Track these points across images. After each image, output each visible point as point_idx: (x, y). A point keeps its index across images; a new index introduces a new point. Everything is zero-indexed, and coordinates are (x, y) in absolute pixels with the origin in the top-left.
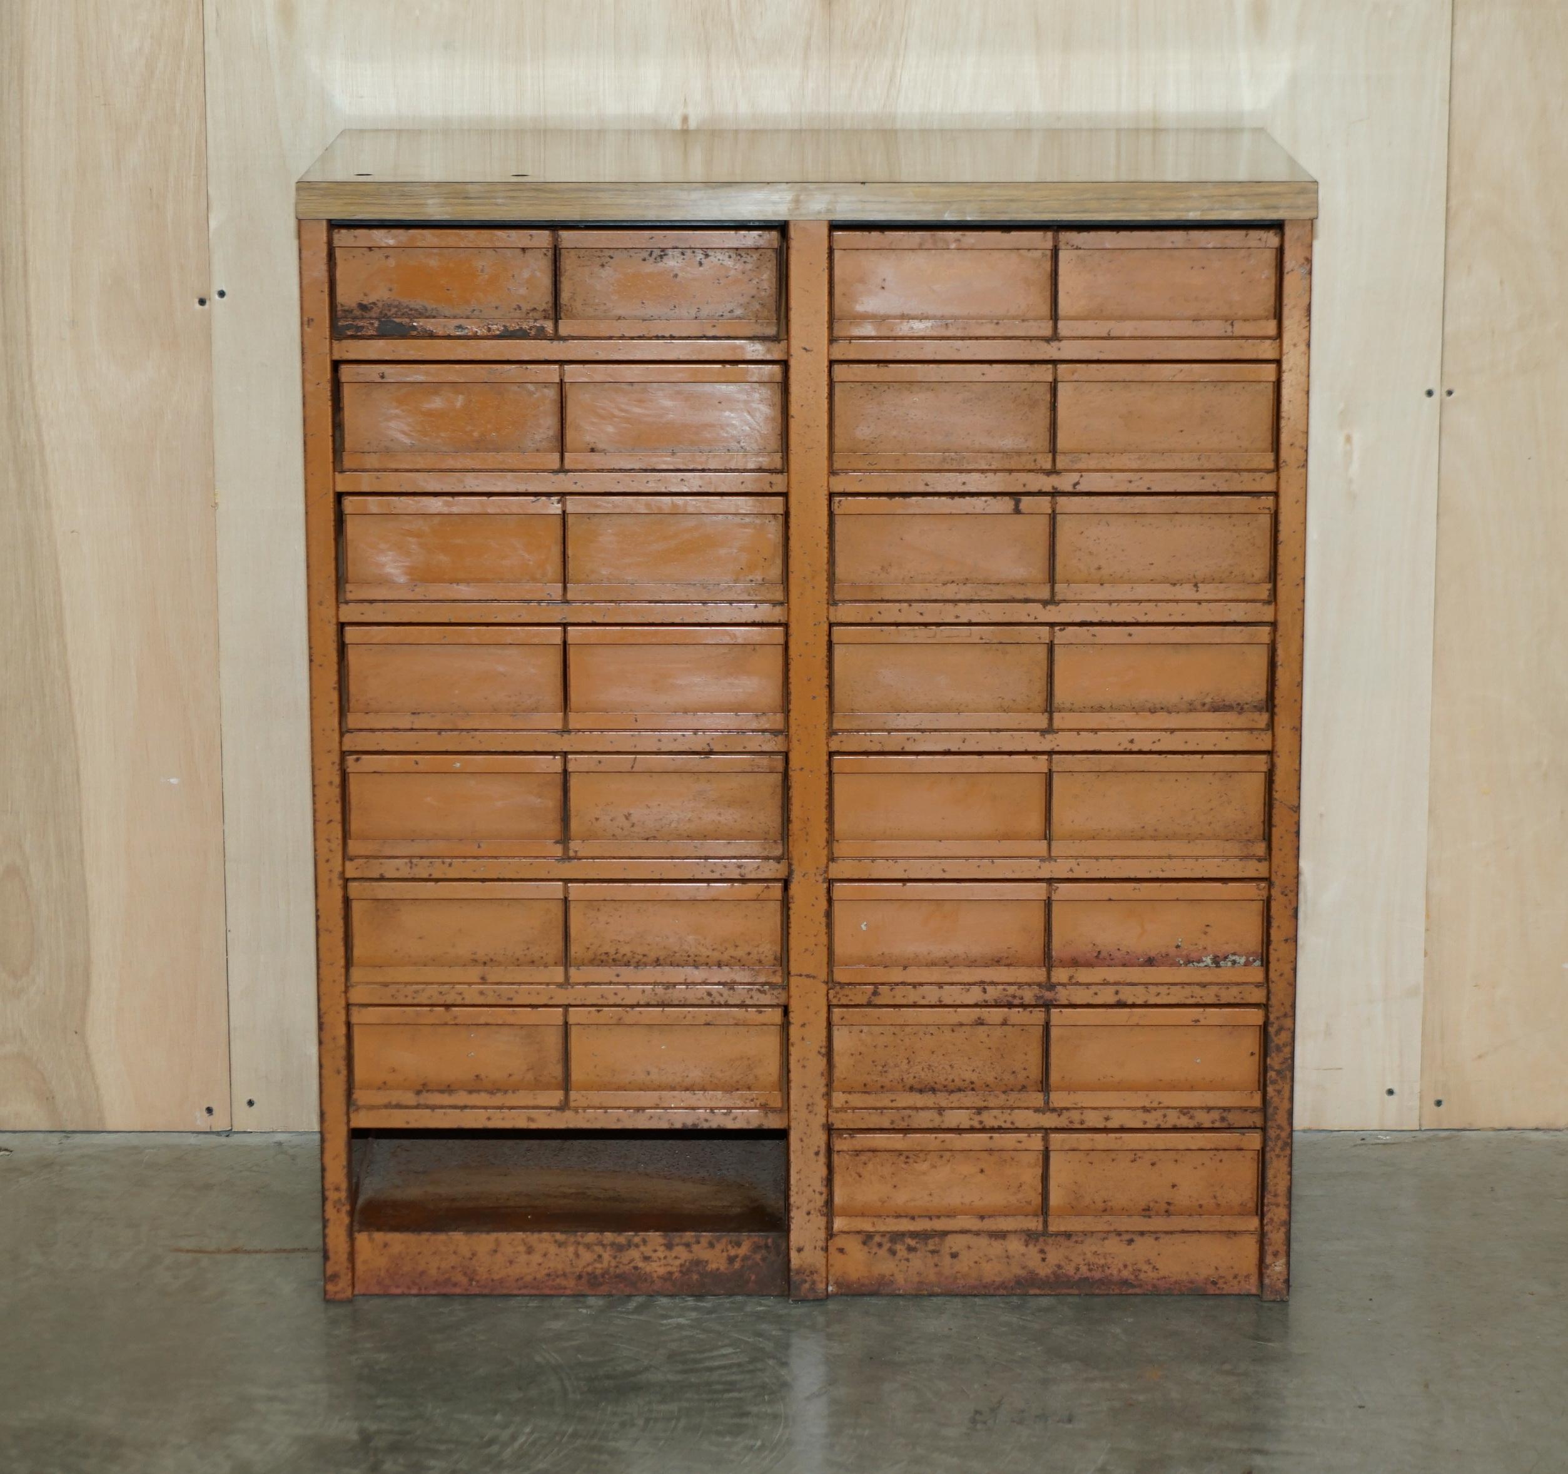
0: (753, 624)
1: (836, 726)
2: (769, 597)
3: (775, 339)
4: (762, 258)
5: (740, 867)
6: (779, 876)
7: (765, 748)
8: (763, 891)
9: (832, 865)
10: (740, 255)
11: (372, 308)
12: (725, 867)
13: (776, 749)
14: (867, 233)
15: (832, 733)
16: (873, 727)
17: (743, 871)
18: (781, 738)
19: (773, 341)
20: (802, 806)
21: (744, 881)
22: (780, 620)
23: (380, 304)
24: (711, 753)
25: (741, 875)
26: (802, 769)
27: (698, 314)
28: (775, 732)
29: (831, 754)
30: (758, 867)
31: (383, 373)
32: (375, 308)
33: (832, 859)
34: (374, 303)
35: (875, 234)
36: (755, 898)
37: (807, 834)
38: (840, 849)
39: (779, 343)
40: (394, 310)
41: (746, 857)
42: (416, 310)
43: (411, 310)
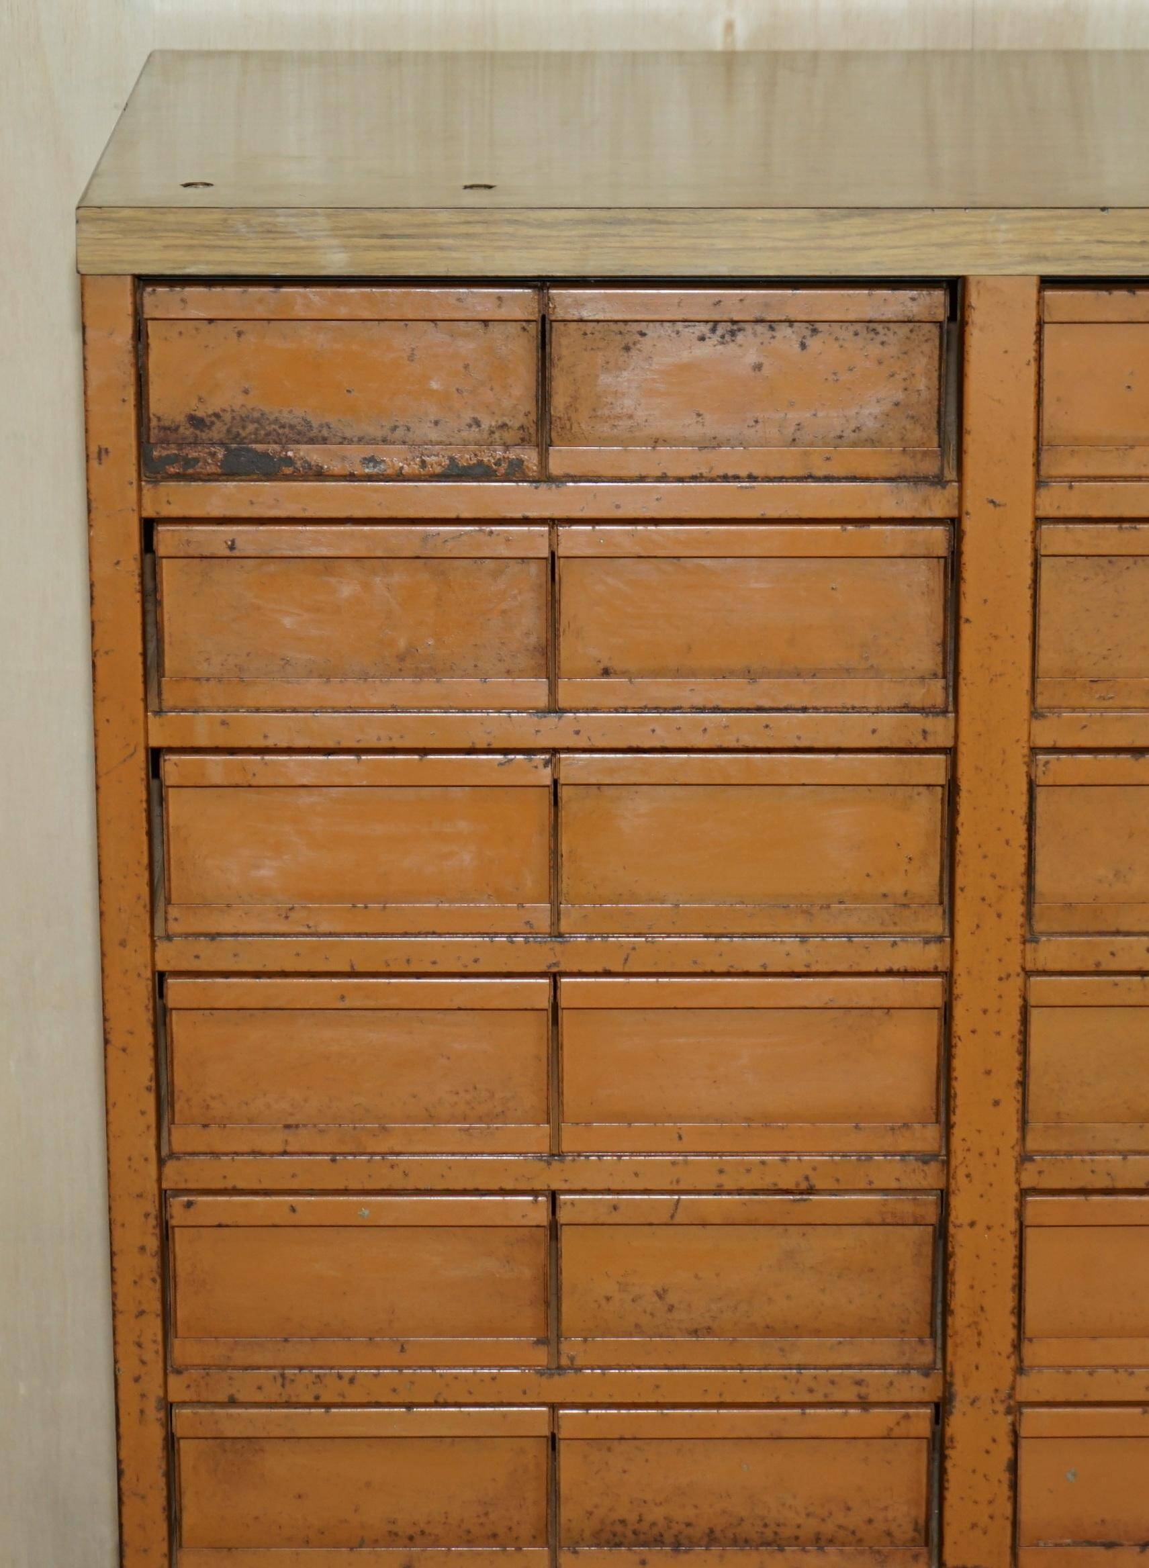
0: (890, 973)
1: (1031, 1144)
2: (920, 926)
3: (938, 481)
4: (913, 336)
5: (859, 1383)
6: (926, 1397)
7: (906, 1183)
8: (898, 1424)
9: (1023, 1381)
10: (874, 330)
11: (213, 423)
12: (833, 1382)
13: (925, 1184)
14: (1104, 293)
15: (1025, 1158)
16: (1095, 1147)
17: (863, 1390)
18: (934, 1167)
19: (933, 484)
20: (972, 1287)
21: (865, 1404)
22: (936, 967)
23: (227, 417)
24: (811, 1191)
25: (859, 1396)
26: (972, 1224)
27: (798, 435)
28: (925, 1159)
29: (1024, 1192)
30: (891, 1383)
31: (233, 541)
32: (218, 424)
33: (1020, 1370)
34: (217, 415)
35: (1120, 295)
36: (885, 1434)
37: (979, 1334)
38: (1033, 1353)
39: (944, 487)
40: (251, 427)
41: (870, 1366)
42: (292, 427)
43: (283, 427)
